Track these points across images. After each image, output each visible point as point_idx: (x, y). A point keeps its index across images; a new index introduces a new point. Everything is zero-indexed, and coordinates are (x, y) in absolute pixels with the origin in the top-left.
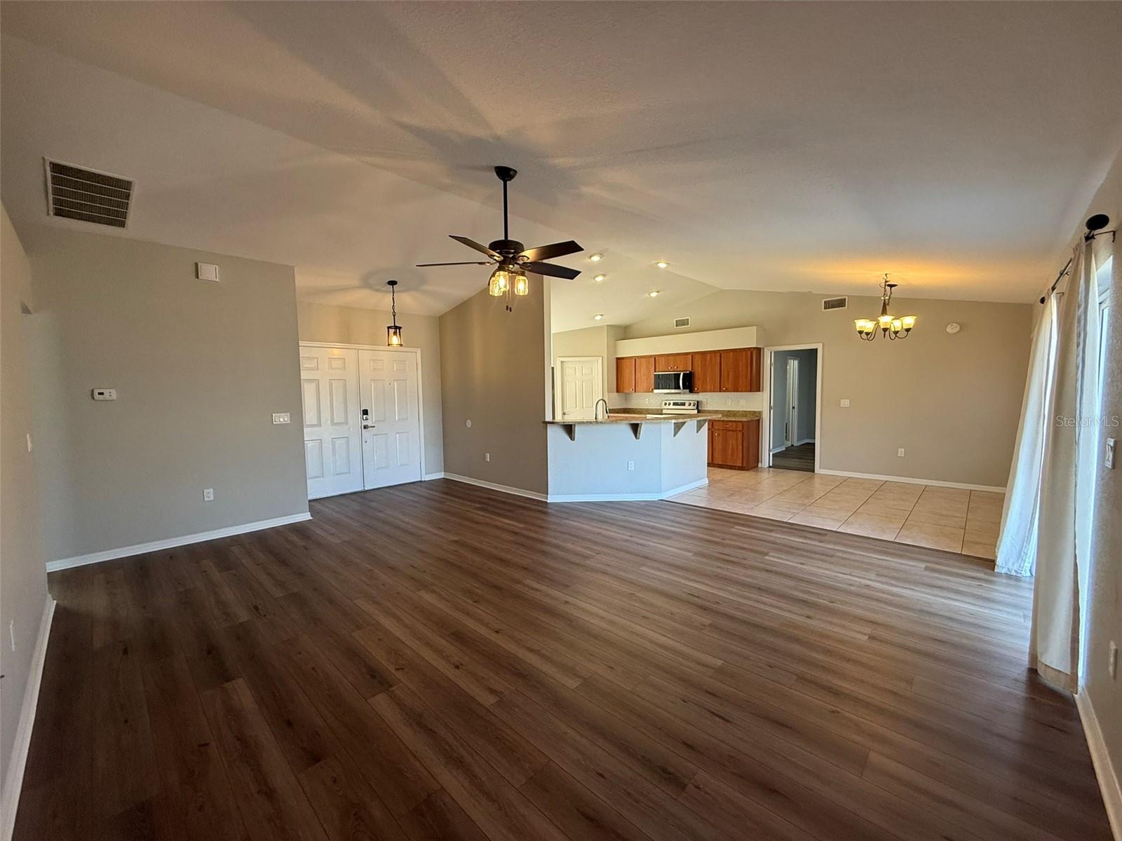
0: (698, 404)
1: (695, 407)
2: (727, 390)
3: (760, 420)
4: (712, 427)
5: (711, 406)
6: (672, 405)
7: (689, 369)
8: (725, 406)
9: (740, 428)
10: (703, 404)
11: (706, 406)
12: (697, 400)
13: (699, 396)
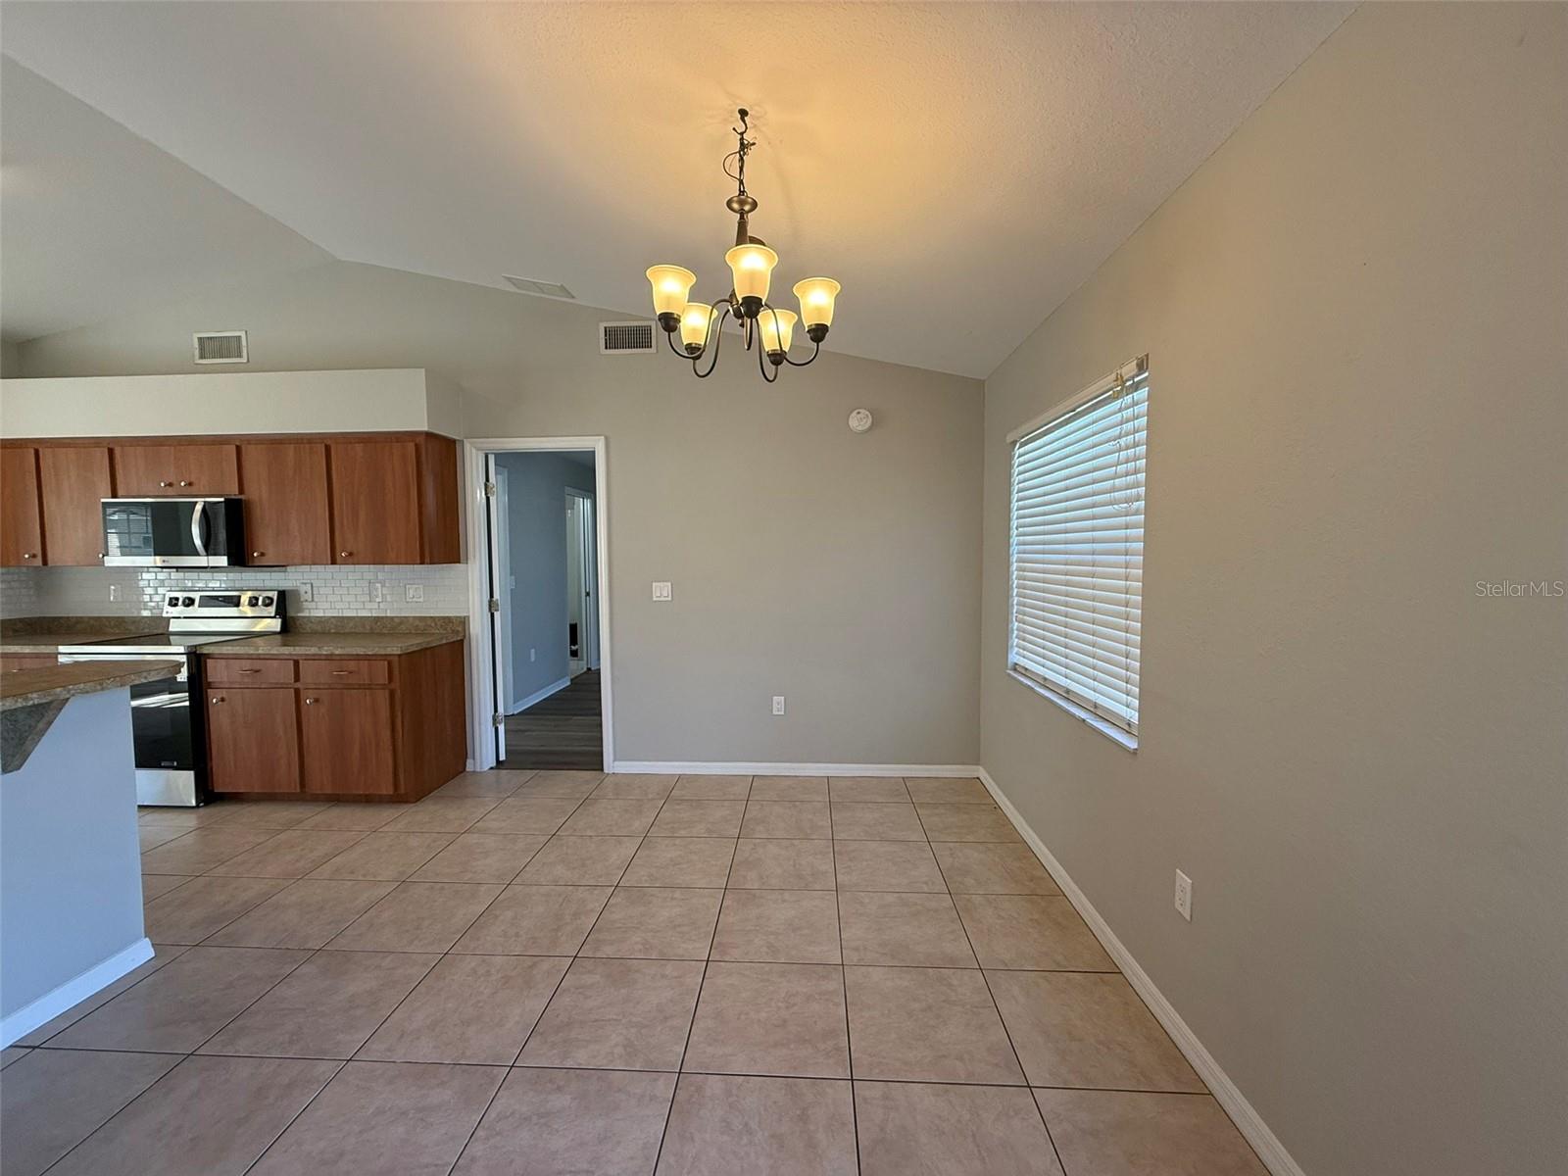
0: (283, 603)
1: (272, 610)
2: (352, 558)
3: (462, 641)
4: (297, 678)
5: (328, 605)
6: (199, 606)
7: (233, 491)
8: (368, 606)
9: (383, 679)
10: (302, 599)
11: (313, 605)
12: (280, 589)
13: (290, 576)
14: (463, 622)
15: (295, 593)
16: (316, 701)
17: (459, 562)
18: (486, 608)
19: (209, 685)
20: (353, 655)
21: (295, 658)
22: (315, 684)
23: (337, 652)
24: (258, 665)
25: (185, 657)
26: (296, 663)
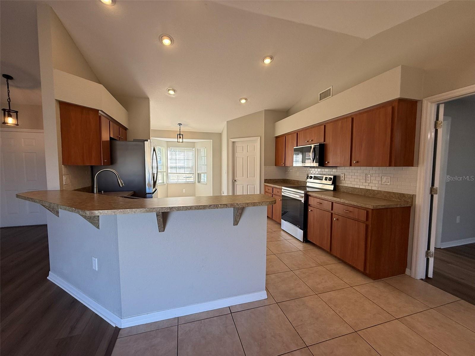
0: (335, 180)
1: (331, 182)
2: (358, 164)
3: (410, 207)
4: (332, 209)
5: (349, 182)
6: (313, 179)
7: (322, 141)
8: (364, 184)
9: (363, 218)
10: (341, 179)
11: (344, 182)
12: (334, 175)
13: (338, 170)
14: (412, 197)
15: (339, 177)
16: (337, 219)
17: (413, 166)
18: (428, 191)
19: (309, 205)
20: (351, 205)
21: (332, 201)
22: (338, 213)
23: (346, 202)
24: (321, 201)
25: (304, 194)
26: (332, 203)
